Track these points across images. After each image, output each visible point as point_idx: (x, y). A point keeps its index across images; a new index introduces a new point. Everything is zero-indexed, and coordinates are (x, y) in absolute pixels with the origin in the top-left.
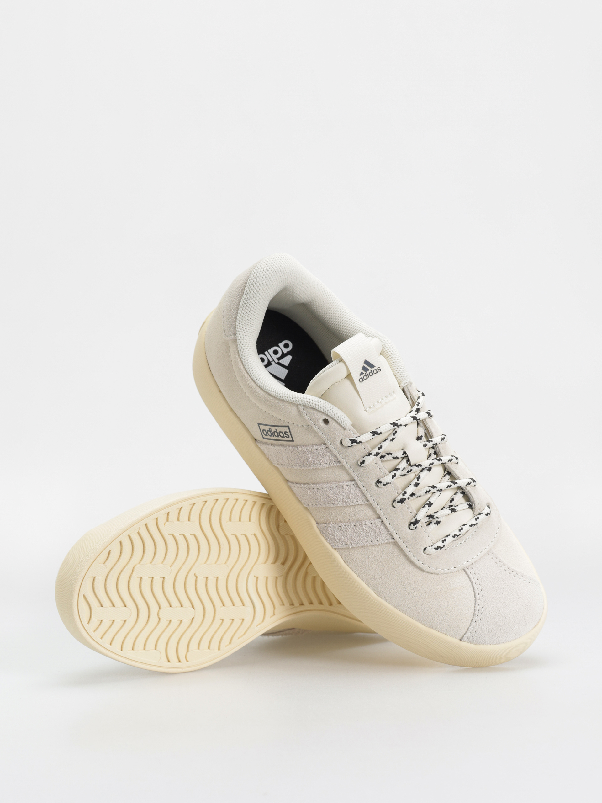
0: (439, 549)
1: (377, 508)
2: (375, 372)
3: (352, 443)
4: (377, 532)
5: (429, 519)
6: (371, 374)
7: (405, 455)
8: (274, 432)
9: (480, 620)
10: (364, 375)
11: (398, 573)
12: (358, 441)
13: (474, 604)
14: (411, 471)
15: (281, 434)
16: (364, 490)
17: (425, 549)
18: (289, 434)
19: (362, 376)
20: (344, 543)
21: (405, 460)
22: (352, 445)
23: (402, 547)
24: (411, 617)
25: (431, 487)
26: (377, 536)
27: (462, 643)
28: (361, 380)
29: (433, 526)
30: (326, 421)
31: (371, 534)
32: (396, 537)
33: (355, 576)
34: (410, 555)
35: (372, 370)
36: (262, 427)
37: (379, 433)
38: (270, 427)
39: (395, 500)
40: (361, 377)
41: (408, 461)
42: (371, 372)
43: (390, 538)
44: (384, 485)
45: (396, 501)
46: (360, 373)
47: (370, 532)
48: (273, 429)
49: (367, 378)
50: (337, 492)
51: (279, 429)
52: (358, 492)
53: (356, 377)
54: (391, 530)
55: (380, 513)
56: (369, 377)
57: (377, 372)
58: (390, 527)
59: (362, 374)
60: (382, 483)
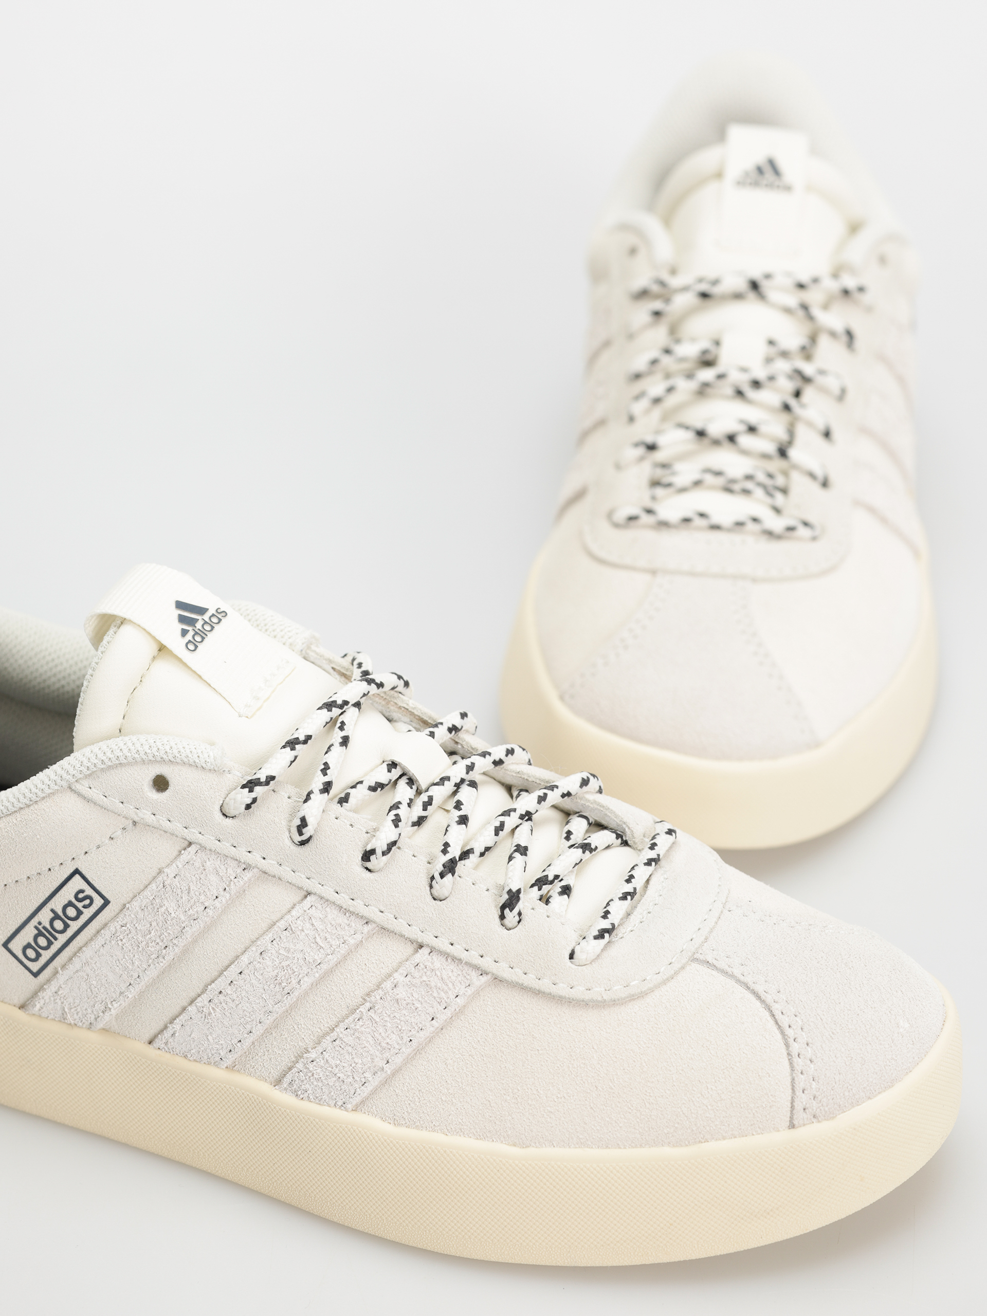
0: (606, 935)
1: (400, 926)
2: (215, 620)
3: (251, 791)
4: (433, 984)
5: (540, 889)
6: (207, 628)
7: (396, 773)
8: (52, 922)
9: (808, 1045)
10: (191, 633)
11: (541, 1052)
12: (263, 779)
13: (769, 1018)
14: (432, 799)
15: (71, 912)
16: (343, 899)
17: (571, 956)
18: (89, 891)
19: (189, 637)
20: (367, 1075)
21: (403, 783)
22: (253, 795)
23: (515, 979)
24: (636, 1147)
25: (502, 815)
26: (439, 994)
27: (800, 1133)
28: (191, 647)
29: (558, 901)
30: (161, 784)
31: (420, 999)
32: (486, 963)
33: (438, 1137)
34: (545, 985)
35: (206, 617)
36: (17, 946)
37: (302, 738)
38: (34, 922)
39: (433, 878)
40: (187, 641)
41: (411, 782)
42: (206, 623)
43: (474, 974)
44: (384, 854)
45: (437, 876)
46: (179, 632)
47: (417, 997)
48: (45, 916)
49: (203, 639)
50: (282, 951)
51: (57, 904)
52: (333, 914)
53: (176, 644)
54: (464, 956)
55: (414, 933)
56: (207, 635)
57: (220, 620)
58: (457, 951)
59: (184, 633)
60: (377, 851)
